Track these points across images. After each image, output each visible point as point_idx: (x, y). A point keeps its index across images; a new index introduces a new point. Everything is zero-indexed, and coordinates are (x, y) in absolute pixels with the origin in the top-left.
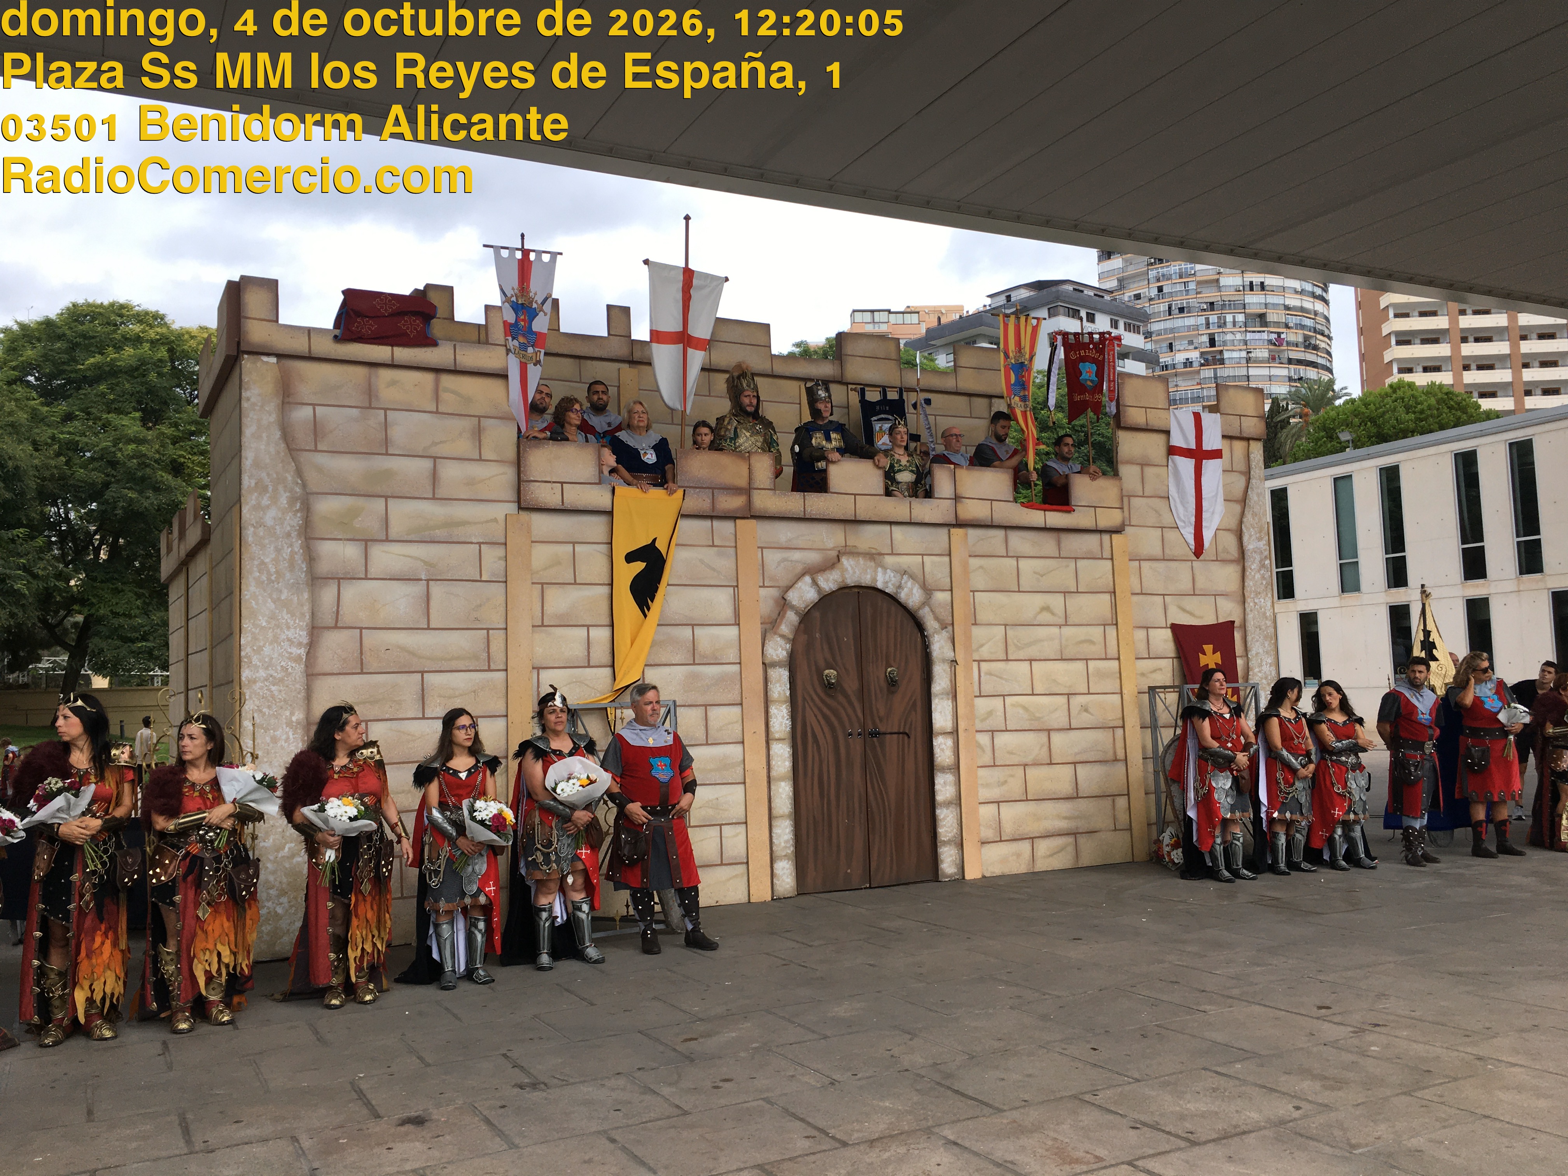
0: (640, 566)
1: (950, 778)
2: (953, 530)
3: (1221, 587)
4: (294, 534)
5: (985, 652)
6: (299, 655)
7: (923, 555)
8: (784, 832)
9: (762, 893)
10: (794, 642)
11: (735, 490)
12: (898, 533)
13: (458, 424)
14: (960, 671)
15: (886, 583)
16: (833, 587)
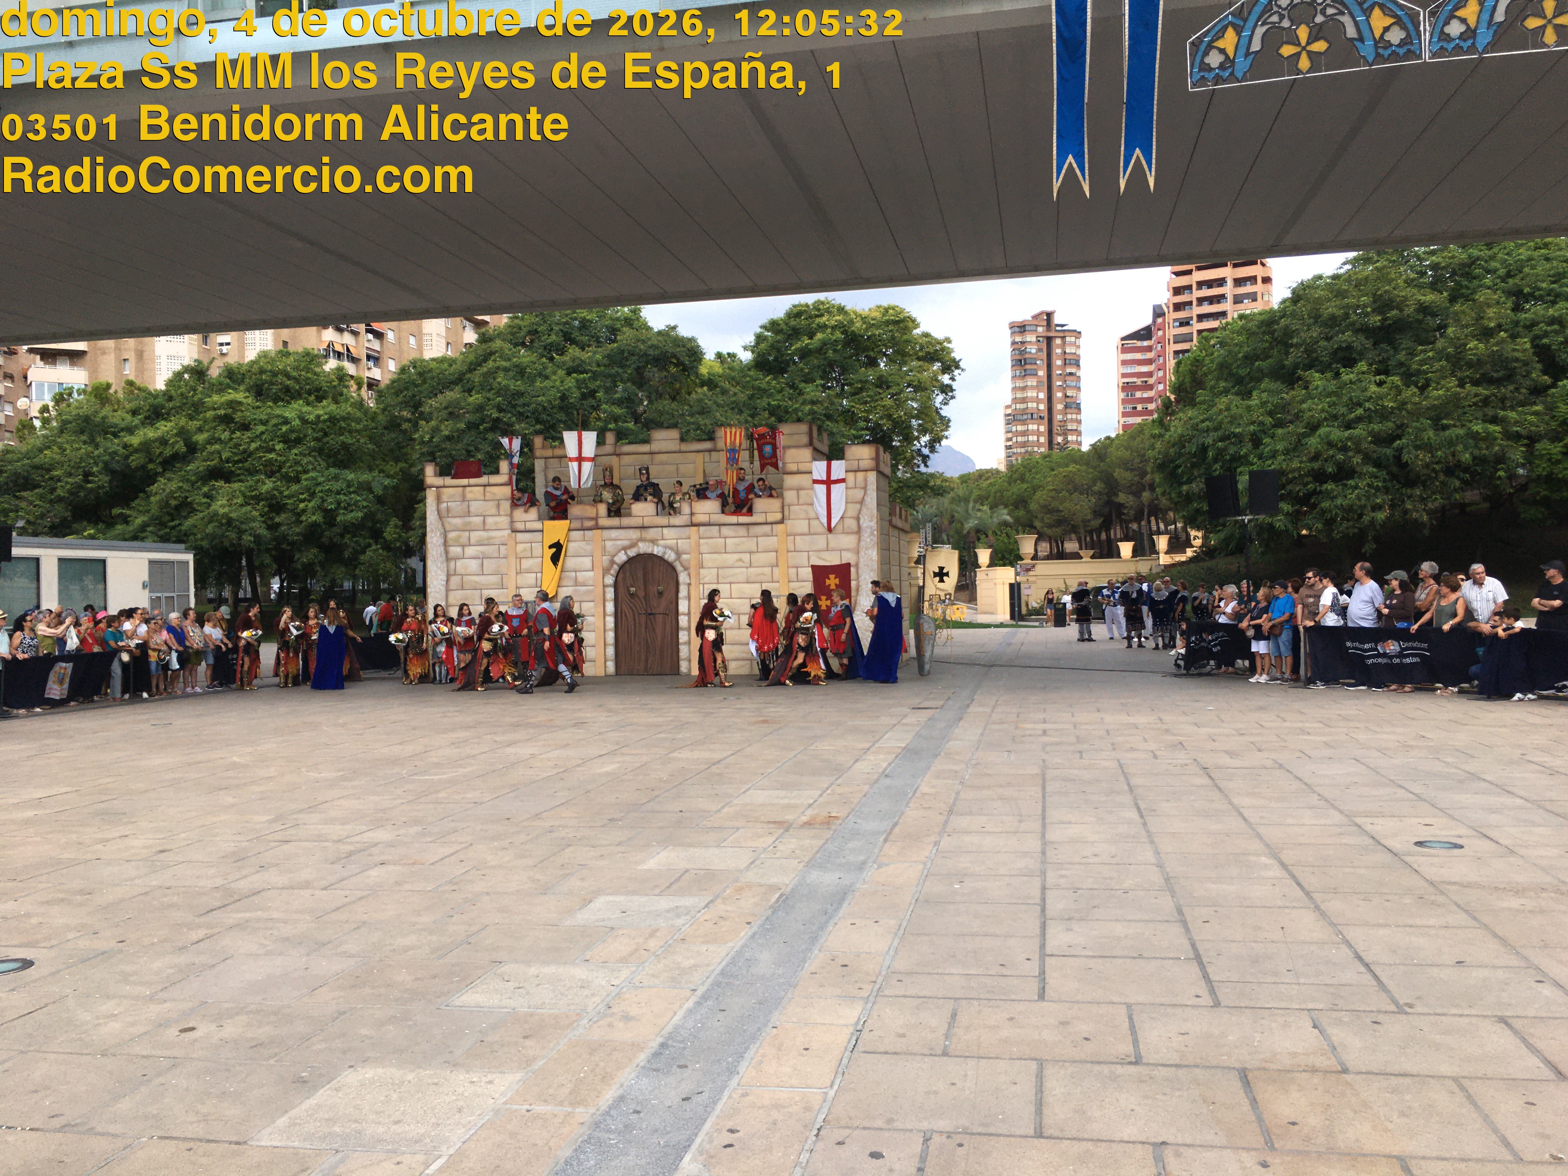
0: (554, 550)
1: (686, 633)
2: (691, 528)
3: (846, 547)
4: (442, 545)
5: (706, 580)
6: (444, 584)
7: (677, 539)
8: (611, 651)
9: (601, 672)
10: (616, 577)
11: (591, 519)
12: (665, 530)
13: (492, 503)
14: (692, 588)
15: (658, 552)
16: (634, 555)
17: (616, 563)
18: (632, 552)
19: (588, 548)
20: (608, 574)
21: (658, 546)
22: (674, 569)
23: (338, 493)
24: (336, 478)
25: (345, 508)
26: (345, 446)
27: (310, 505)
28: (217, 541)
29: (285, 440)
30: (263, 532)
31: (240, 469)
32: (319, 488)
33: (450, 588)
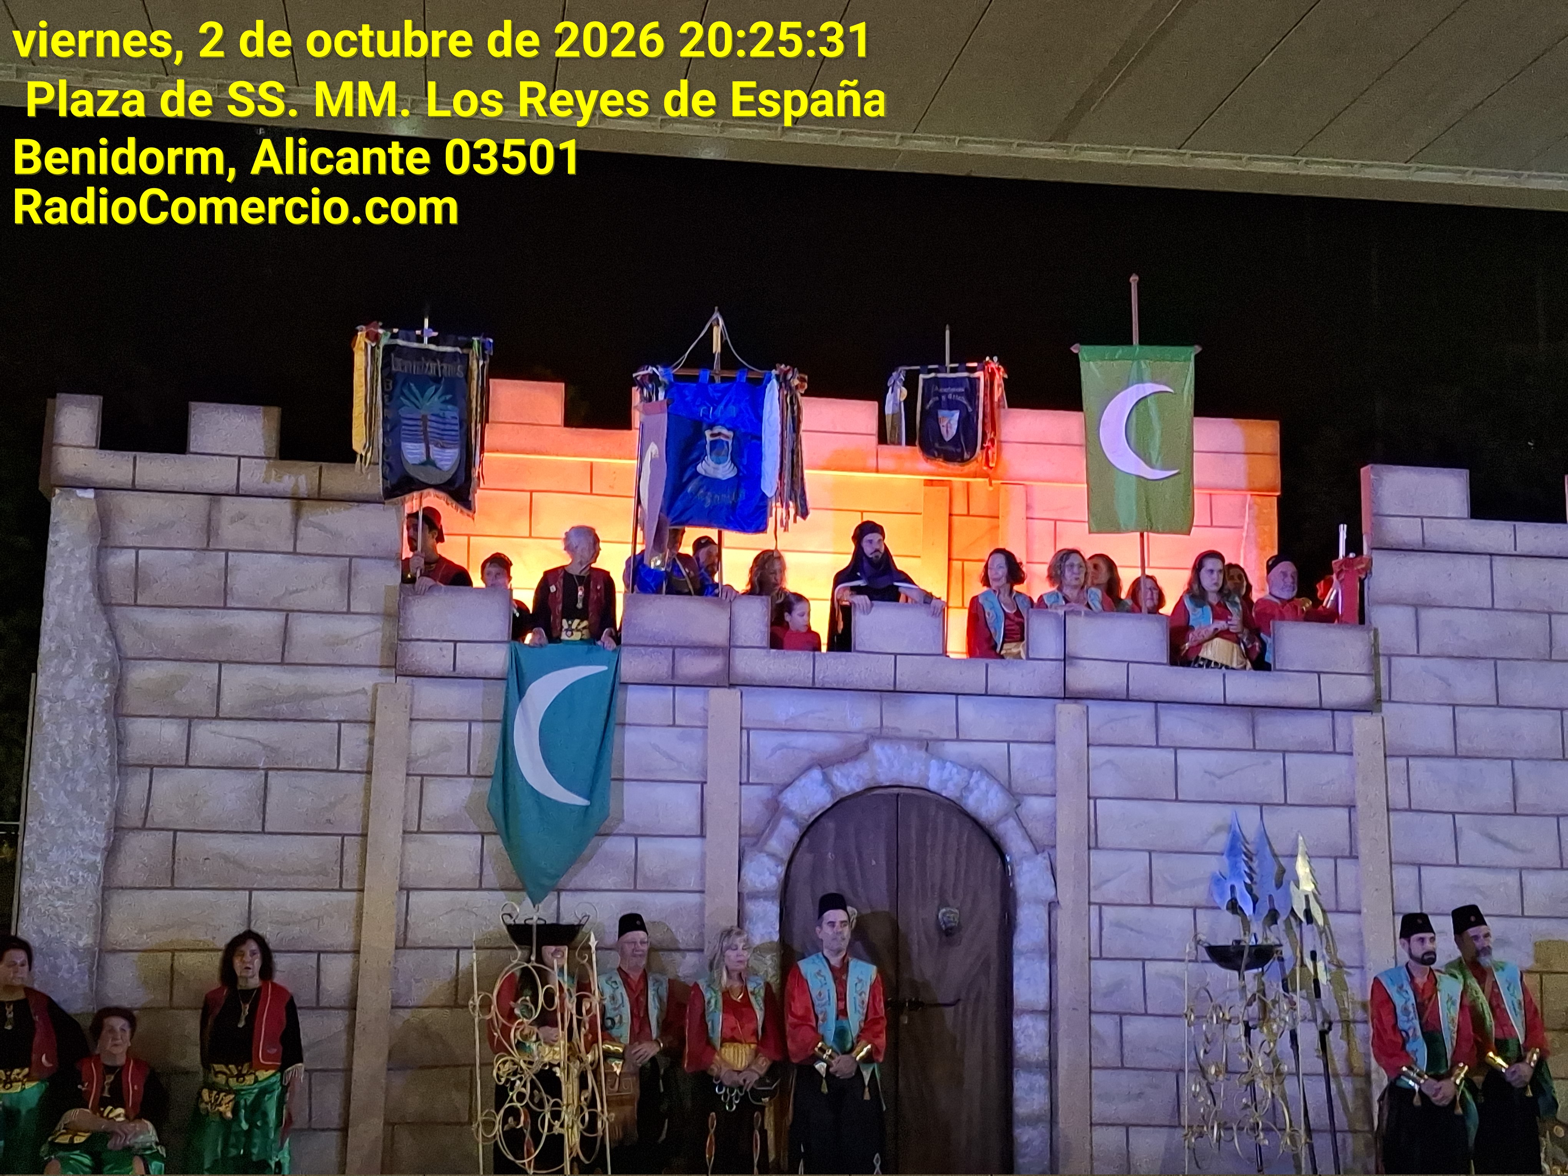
1: (1039, 1081)
2: (1062, 705)
4: (99, 710)
5: (1112, 892)
6: (95, 863)
7: (1009, 742)
10: (790, 862)
11: (708, 649)
12: (968, 709)
13: (319, 567)
14: (1063, 916)
15: (944, 783)
16: (857, 786)
17: (790, 814)
18: (847, 777)
19: (689, 752)
20: (761, 851)
21: (943, 760)
22: (998, 849)
33: (117, 882)
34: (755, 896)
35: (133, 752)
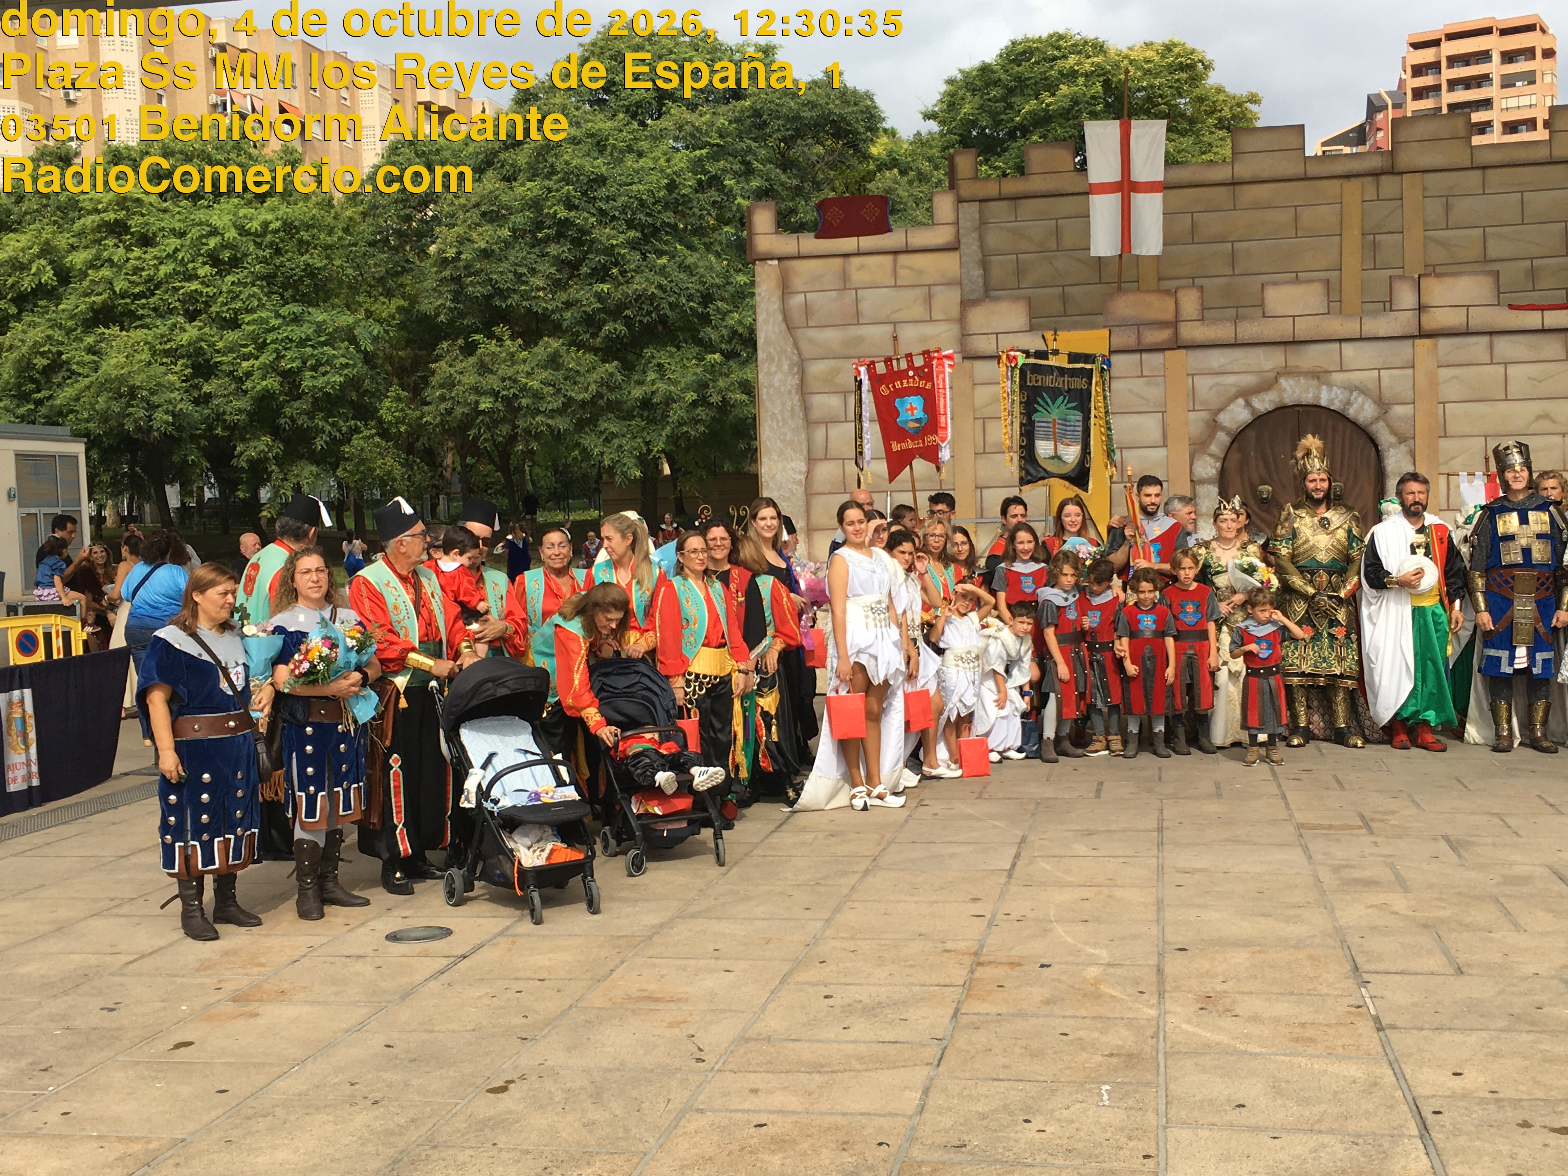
2: (1418, 342)
4: (794, 391)
5: (1456, 465)
6: (801, 481)
7: (1379, 369)
10: (1225, 459)
11: (1162, 324)
12: (1349, 350)
13: (913, 293)
15: (1331, 400)
16: (1269, 407)
17: (1223, 429)
18: (1263, 401)
19: (1154, 393)
20: (1204, 453)
21: (1330, 385)
22: (1372, 440)
23: (302, 343)
24: (296, 319)
25: (314, 368)
26: (310, 272)
27: (257, 363)
28: (113, 423)
29: (214, 259)
30: (186, 407)
31: (143, 307)
32: (270, 338)
33: (815, 490)
34: (1202, 482)
35: (815, 414)
